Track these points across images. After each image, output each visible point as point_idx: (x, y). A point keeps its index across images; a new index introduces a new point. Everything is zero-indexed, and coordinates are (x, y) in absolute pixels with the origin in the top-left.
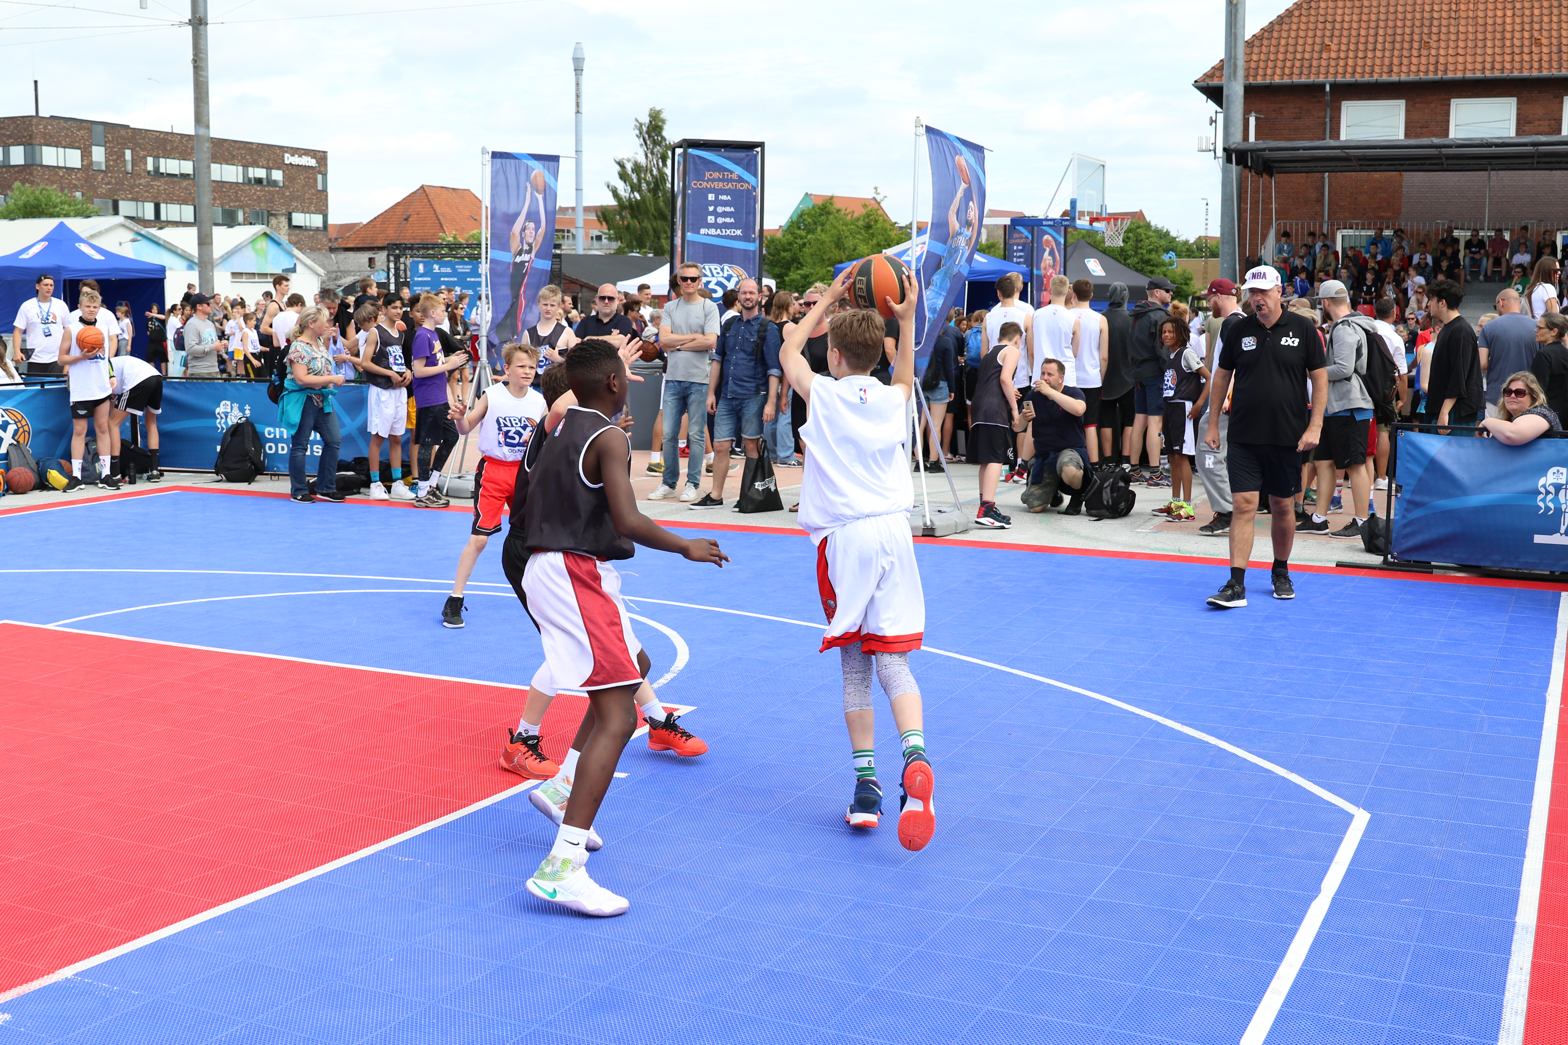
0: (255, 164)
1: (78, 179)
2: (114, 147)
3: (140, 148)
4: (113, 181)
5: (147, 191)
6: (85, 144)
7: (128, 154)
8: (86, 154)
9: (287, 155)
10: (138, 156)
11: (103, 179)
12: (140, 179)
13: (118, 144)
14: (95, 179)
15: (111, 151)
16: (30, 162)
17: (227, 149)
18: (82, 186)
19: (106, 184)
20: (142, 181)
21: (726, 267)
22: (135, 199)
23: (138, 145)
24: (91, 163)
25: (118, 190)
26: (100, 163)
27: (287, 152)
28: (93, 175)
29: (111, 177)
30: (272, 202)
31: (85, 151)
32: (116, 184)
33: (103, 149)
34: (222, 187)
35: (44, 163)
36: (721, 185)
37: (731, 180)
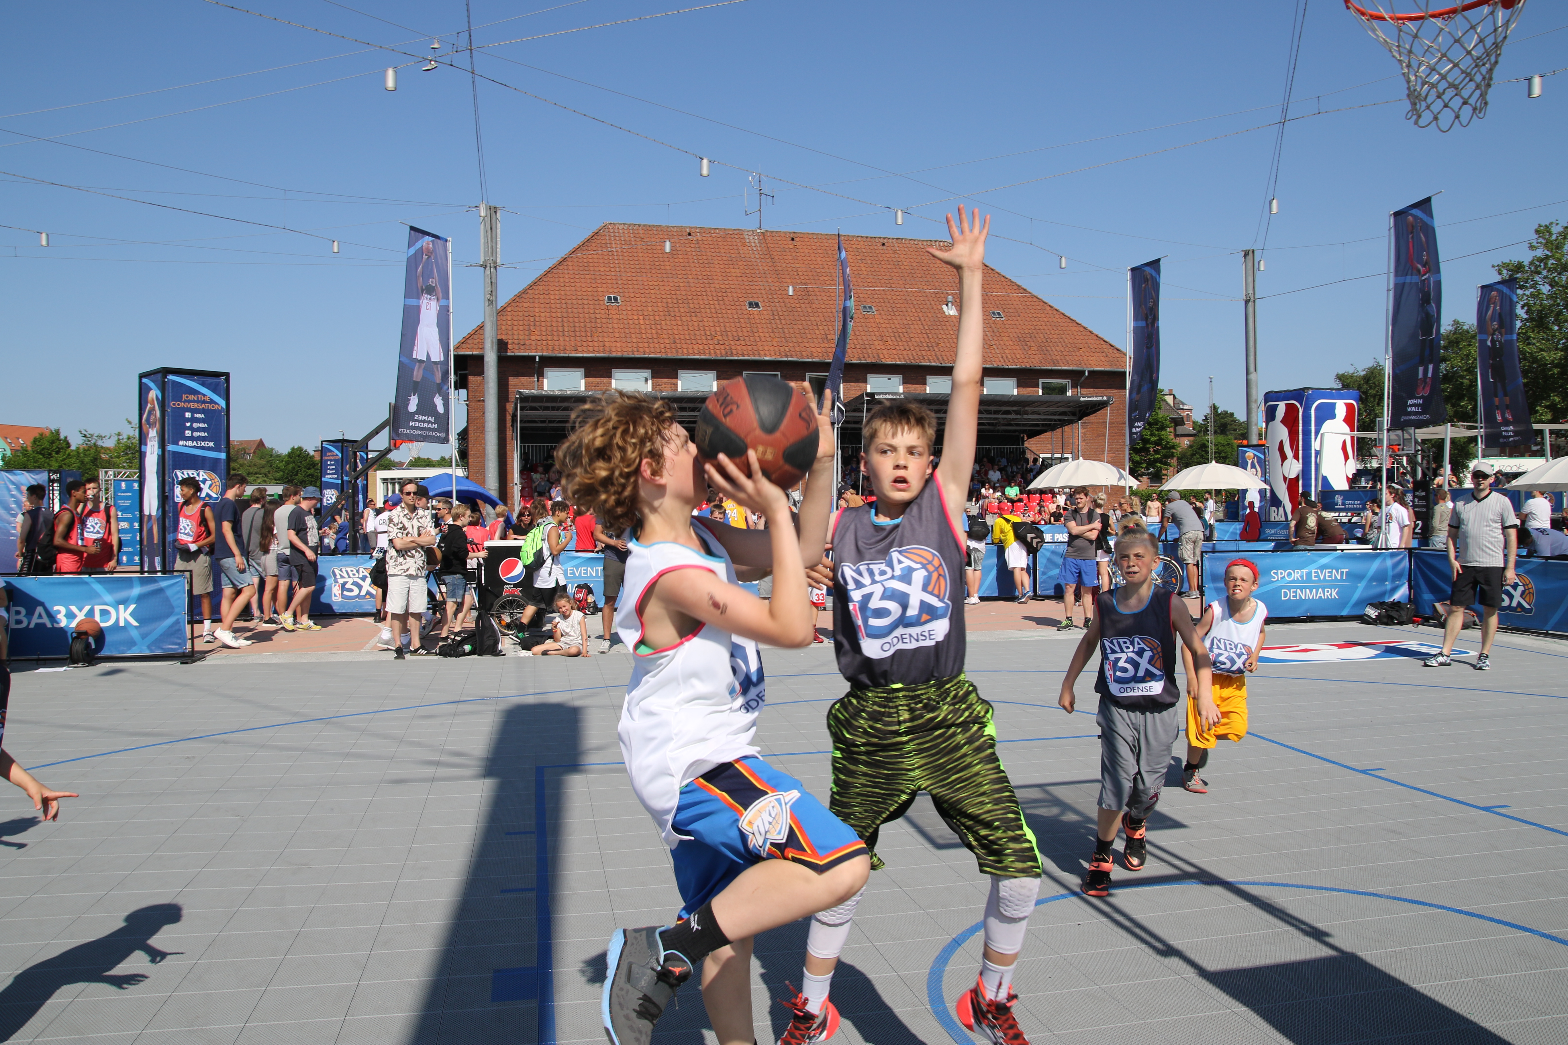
21: (202, 472)
36: (196, 405)
37: (204, 402)
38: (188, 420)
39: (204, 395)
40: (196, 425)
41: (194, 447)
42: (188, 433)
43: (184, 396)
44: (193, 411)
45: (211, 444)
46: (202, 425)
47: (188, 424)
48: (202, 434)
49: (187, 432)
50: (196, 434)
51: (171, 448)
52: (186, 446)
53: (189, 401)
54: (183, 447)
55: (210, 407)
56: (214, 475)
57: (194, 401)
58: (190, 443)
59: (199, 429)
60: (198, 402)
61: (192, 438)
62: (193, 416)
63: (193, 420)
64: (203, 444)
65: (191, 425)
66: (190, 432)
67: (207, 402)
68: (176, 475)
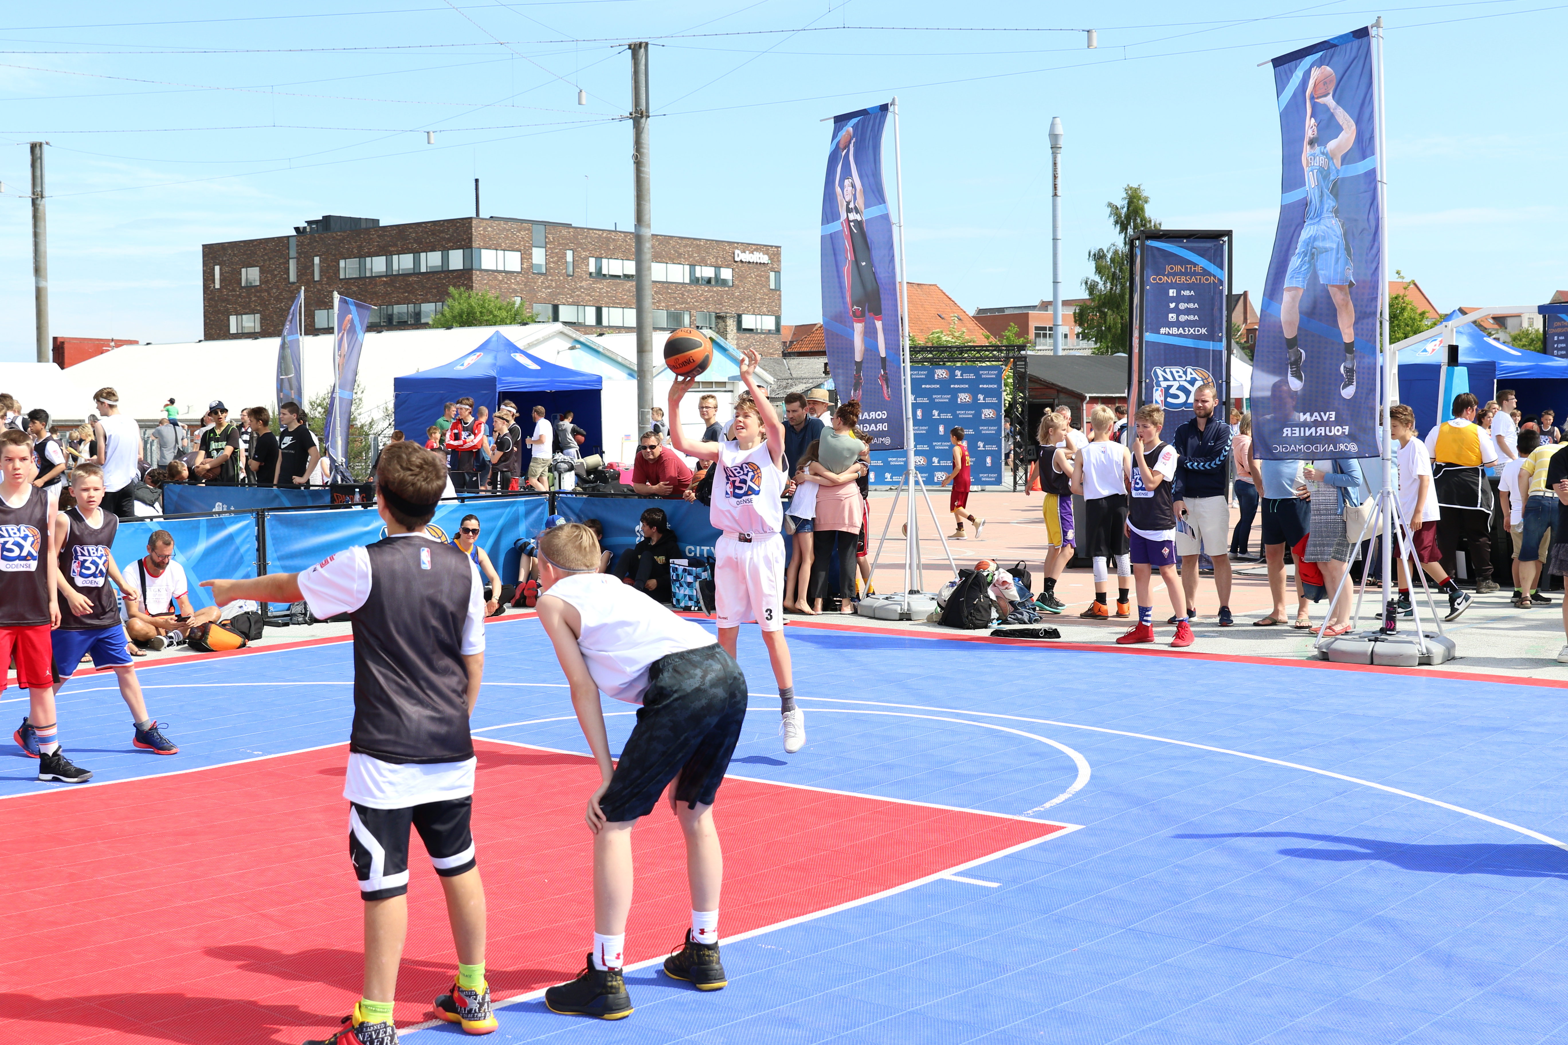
0: (704, 263)
1: (518, 284)
2: (554, 248)
3: (582, 249)
4: (554, 284)
5: (589, 295)
6: (525, 246)
7: (569, 255)
8: (526, 256)
9: (737, 252)
10: (580, 257)
11: (543, 283)
12: (581, 282)
13: (560, 244)
14: (535, 283)
15: (552, 253)
16: (468, 266)
17: (673, 247)
18: (522, 290)
19: (546, 288)
20: (584, 284)
21: (1189, 370)
22: (577, 304)
23: (579, 244)
24: (532, 266)
25: (559, 294)
26: (540, 265)
27: (737, 248)
28: (532, 278)
29: (552, 280)
30: (721, 304)
31: (525, 253)
32: (557, 287)
33: (544, 249)
34: (668, 288)
35: (483, 268)
36: (1183, 279)
37: (1195, 274)
38: (1172, 300)
39: (1195, 265)
40: (1182, 306)
41: (1180, 335)
42: (1172, 317)
43: (1168, 268)
44: (1179, 288)
45: (1203, 331)
46: (1191, 306)
47: (1172, 305)
48: (1191, 318)
49: (1170, 315)
50: (1183, 318)
51: (1148, 336)
52: (1169, 334)
53: (1174, 274)
54: (1167, 335)
55: (1203, 280)
56: (1206, 373)
57: (1181, 274)
58: (1174, 331)
59: (1188, 311)
60: (1185, 274)
61: (1178, 324)
62: (1178, 293)
63: (1179, 299)
64: (1192, 331)
65: (1177, 306)
66: (1174, 315)
67: (1199, 274)
68: (1156, 373)
